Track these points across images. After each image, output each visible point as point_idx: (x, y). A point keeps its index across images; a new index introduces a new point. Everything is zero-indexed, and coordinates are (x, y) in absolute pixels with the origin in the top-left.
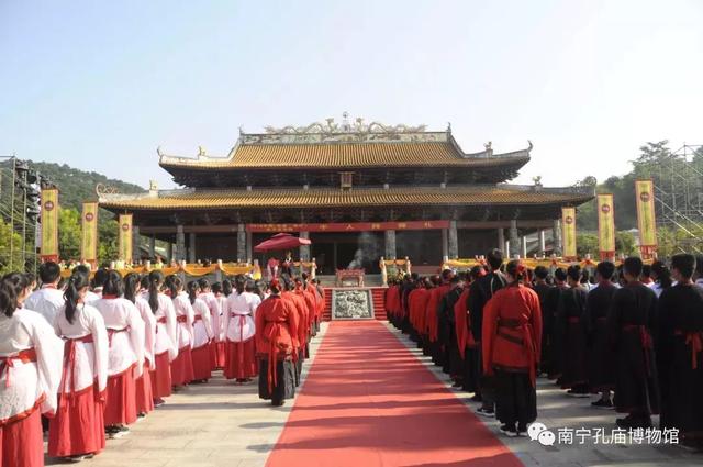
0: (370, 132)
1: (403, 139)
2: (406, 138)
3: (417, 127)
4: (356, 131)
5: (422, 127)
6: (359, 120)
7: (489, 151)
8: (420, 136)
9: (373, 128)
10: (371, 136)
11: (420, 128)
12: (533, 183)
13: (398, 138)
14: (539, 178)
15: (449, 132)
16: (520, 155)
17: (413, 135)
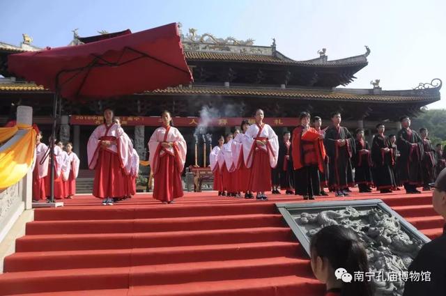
0: (202, 42)
1: (232, 51)
2: (234, 50)
3: (245, 40)
4: (189, 40)
5: (250, 41)
6: (192, 31)
7: (323, 57)
8: (248, 49)
9: (205, 39)
10: (203, 46)
11: (248, 42)
12: (372, 87)
13: (228, 49)
14: (378, 81)
15: (273, 47)
16: (357, 60)
17: (242, 48)
